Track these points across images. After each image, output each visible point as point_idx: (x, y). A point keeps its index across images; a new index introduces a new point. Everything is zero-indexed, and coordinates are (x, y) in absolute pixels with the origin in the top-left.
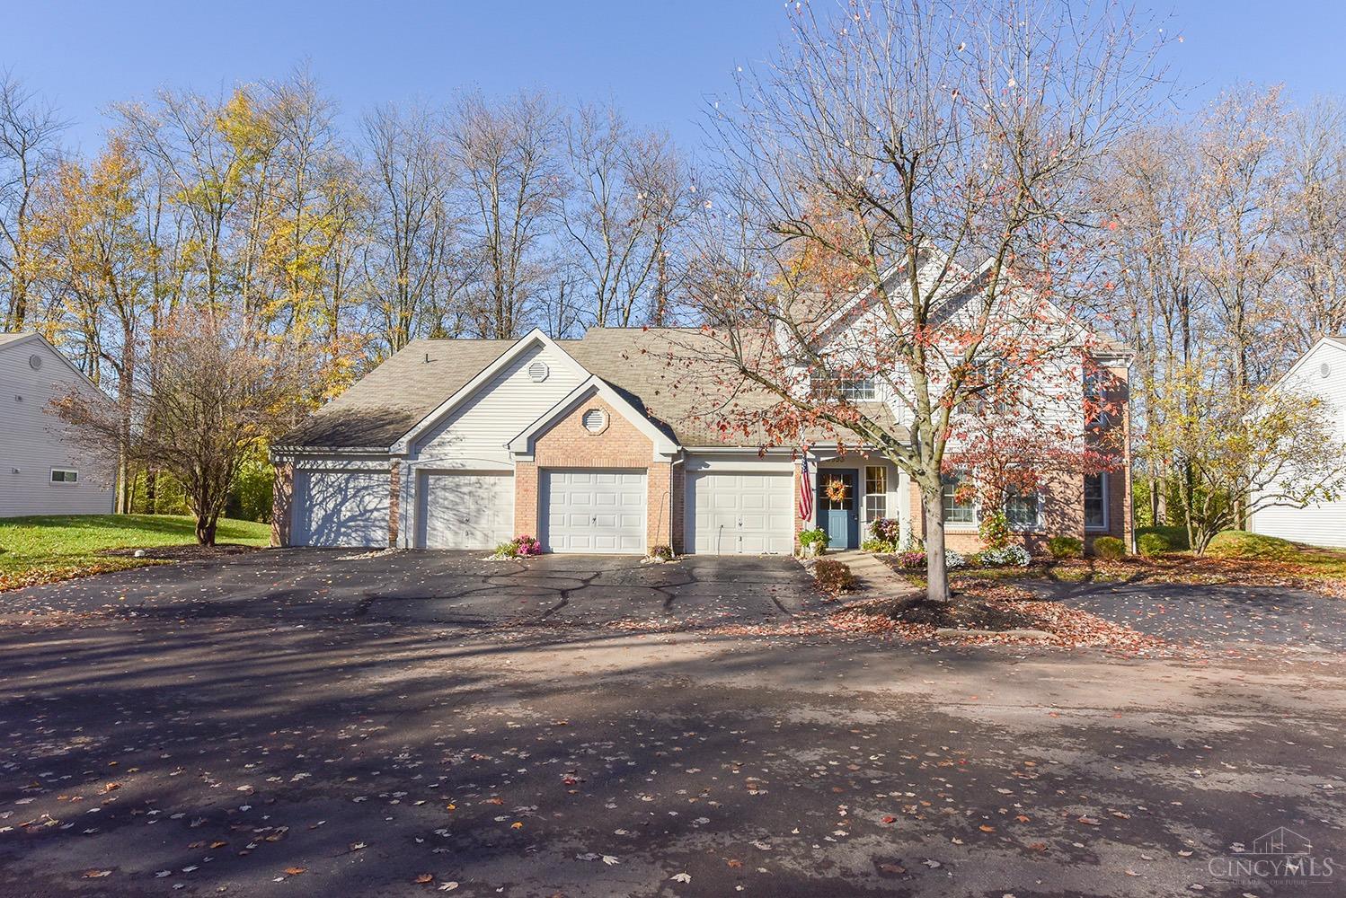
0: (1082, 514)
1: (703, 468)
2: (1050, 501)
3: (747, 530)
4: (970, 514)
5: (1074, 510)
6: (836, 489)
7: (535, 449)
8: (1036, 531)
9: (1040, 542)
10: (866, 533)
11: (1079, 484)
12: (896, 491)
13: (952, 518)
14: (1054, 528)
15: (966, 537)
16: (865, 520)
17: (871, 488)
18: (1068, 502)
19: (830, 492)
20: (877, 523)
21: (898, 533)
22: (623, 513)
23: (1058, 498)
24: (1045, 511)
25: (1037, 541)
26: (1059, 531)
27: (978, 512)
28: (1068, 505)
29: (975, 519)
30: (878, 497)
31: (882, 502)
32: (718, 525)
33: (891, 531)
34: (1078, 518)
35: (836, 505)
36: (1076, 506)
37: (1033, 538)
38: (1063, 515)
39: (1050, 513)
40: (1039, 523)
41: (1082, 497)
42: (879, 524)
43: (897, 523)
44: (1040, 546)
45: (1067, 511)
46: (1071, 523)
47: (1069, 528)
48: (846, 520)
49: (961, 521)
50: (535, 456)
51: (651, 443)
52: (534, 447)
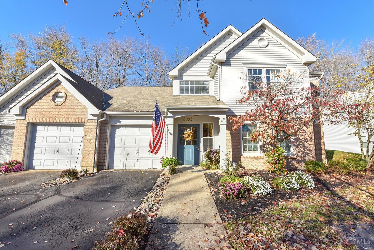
0: (313, 147)
1: (118, 124)
2: (297, 140)
3: (141, 156)
4: (256, 147)
5: (310, 145)
6: (188, 134)
7: (26, 113)
8: (290, 155)
9: (293, 162)
10: (203, 158)
11: (311, 131)
12: (218, 135)
13: (247, 149)
14: (300, 154)
15: (255, 160)
16: (203, 150)
17: (206, 134)
18: (306, 140)
19: (185, 136)
20: (208, 152)
21: (219, 158)
22: (72, 147)
23: (301, 138)
24: (295, 145)
25: (291, 161)
26: (302, 156)
27: (261, 146)
28: (306, 142)
29: (259, 150)
30: (209, 138)
31: (211, 141)
32: (126, 153)
33: (215, 157)
34: (312, 149)
35: (188, 143)
36: (310, 142)
37: (290, 159)
38: (304, 147)
39: (297, 146)
40: (292, 152)
41: (313, 138)
42: (209, 153)
43: (219, 153)
44: (293, 164)
45: (306, 145)
46: (308, 151)
47: (307, 154)
48: (193, 149)
49: (251, 151)
50: (26, 116)
51: (87, 110)
52: (26, 111)
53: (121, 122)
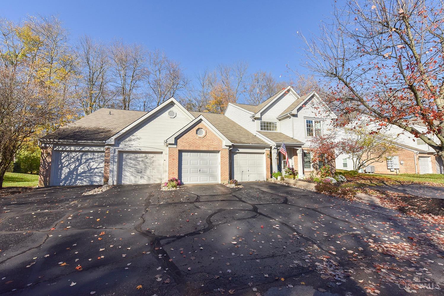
1: (237, 151)
3: (250, 173)
7: (177, 143)
13: (306, 167)
22: (211, 167)
27: (312, 165)
32: (241, 171)
36: (334, 163)
46: (333, 168)
50: (177, 145)
51: (221, 141)
52: (177, 141)
53: (239, 150)
